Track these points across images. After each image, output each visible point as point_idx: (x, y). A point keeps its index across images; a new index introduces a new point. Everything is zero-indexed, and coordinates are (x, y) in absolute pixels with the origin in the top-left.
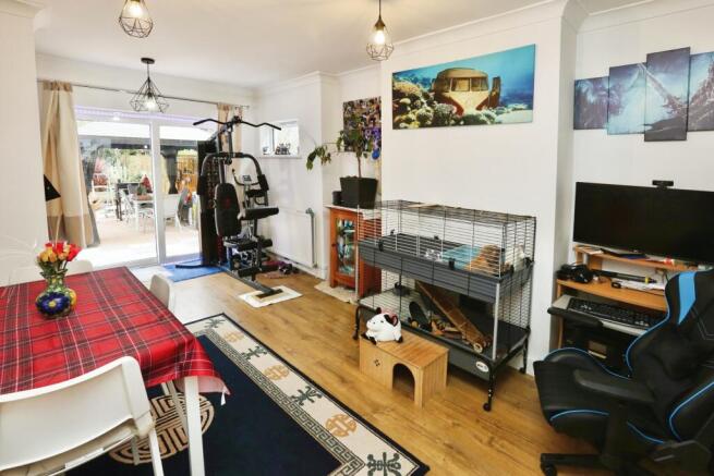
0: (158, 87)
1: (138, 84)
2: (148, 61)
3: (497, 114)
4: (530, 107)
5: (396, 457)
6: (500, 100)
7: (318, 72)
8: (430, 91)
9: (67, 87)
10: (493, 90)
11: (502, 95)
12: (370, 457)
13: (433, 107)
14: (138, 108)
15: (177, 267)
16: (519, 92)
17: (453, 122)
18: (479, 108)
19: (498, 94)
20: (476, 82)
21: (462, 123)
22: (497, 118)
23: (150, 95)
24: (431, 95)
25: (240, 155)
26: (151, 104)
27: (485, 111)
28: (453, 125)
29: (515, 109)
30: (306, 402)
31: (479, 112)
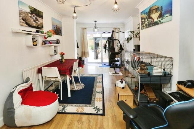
0: (98, 26)
1: (94, 26)
2: (96, 21)
3: (162, 20)
4: (171, 15)
5: (101, 110)
6: (163, 14)
7: (131, 16)
8: (147, 16)
9: (86, 29)
10: (161, 11)
11: (163, 12)
12: (97, 107)
13: (148, 21)
14: (94, 31)
15: (104, 65)
16: (167, 10)
17: (152, 25)
18: (157, 19)
19: (162, 12)
20: (157, 10)
21: (154, 25)
22: (162, 21)
23: (96, 28)
24: (148, 17)
25: (116, 40)
26: (96, 30)
27: (159, 19)
28: (152, 26)
29: (166, 17)
30: (98, 93)
31: (158, 20)
